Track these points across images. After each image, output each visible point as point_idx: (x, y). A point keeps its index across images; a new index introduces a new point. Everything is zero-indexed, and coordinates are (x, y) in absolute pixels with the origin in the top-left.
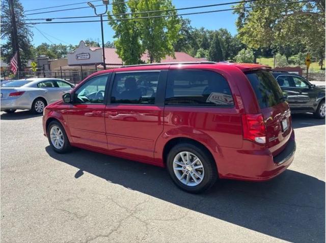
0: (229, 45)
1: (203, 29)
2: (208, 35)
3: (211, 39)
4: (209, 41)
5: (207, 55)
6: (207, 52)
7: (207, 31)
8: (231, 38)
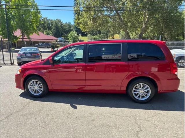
0: (62, 29)
1: (46, 18)
2: (49, 22)
3: (52, 24)
4: (51, 25)
5: (51, 34)
6: (50, 32)
7: (49, 19)
8: (64, 24)
